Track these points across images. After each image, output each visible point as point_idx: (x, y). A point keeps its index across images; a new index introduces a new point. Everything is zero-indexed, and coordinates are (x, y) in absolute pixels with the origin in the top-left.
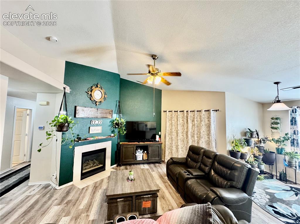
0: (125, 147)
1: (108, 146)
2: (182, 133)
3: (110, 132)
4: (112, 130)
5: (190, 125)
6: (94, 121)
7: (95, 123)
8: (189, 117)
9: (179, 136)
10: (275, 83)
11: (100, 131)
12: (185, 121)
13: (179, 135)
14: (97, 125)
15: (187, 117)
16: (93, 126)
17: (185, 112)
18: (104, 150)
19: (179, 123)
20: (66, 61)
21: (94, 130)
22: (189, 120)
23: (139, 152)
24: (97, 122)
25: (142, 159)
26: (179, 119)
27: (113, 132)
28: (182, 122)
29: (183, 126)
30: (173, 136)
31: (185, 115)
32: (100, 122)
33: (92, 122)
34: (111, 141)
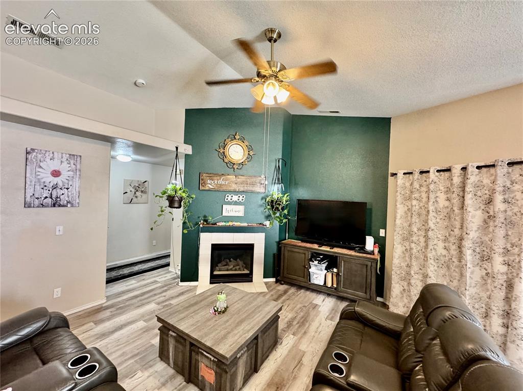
0: (288, 249)
1: (258, 241)
2: (446, 240)
3: (263, 217)
4: (267, 213)
5: (475, 216)
6: (230, 196)
7: (231, 199)
8: (469, 188)
9: (430, 247)
11: (241, 214)
12: (456, 201)
13: (431, 243)
14: (236, 203)
15: (463, 188)
16: (229, 203)
17: (457, 171)
18: (250, 247)
19: (431, 208)
20: (185, 109)
21: (229, 211)
22: (468, 197)
24: (235, 198)
25: (322, 283)
26: (432, 196)
27: (268, 217)
28: (447, 204)
29: (450, 218)
30: (413, 245)
31: (457, 180)
32: (241, 198)
33: (226, 198)
34: (264, 234)
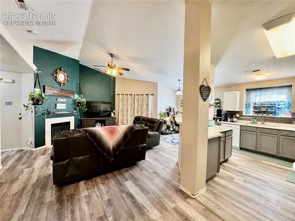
0: (86, 121)
1: (71, 120)
2: (131, 110)
3: (73, 109)
4: (74, 108)
5: (136, 104)
6: (59, 99)
7: (60, 101)
8: (135, 99)
9: (128, 112)
10: (179, 80)
11: (64, 108)
12: (133, 101)
13: (128, 111)
14: (62, 103)
15: (134, 99)
16: (59, 103)
17: (133, 95)
18: (68, 124)
19: (128, 103)
20: (34, 46)
21: (60, 106)
22: (135, 101)
23: (98, 124)
24: (62, 100)
26: (128, 100)
27: (75, 109)
28: (131, 102)
29: (132, 105)
30: (124, 113)
31: (133, 97)
32: (64, 100)
33: (58, 100)
34: (74, 117)
